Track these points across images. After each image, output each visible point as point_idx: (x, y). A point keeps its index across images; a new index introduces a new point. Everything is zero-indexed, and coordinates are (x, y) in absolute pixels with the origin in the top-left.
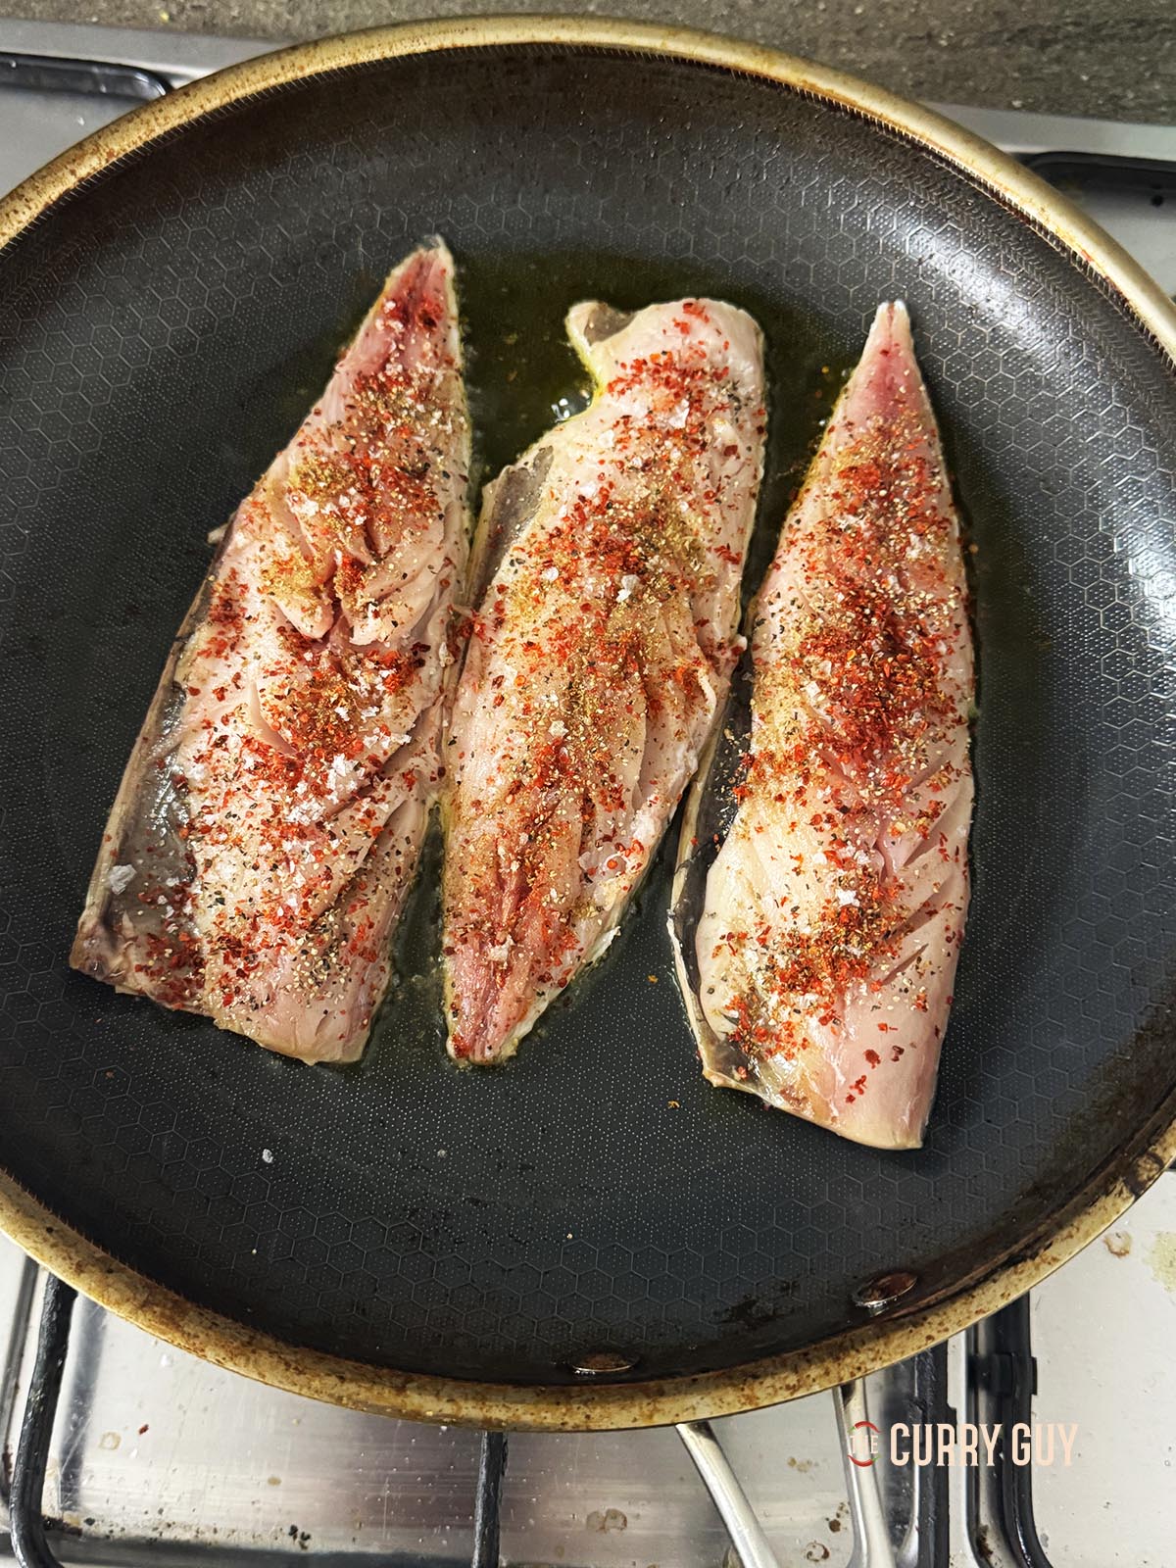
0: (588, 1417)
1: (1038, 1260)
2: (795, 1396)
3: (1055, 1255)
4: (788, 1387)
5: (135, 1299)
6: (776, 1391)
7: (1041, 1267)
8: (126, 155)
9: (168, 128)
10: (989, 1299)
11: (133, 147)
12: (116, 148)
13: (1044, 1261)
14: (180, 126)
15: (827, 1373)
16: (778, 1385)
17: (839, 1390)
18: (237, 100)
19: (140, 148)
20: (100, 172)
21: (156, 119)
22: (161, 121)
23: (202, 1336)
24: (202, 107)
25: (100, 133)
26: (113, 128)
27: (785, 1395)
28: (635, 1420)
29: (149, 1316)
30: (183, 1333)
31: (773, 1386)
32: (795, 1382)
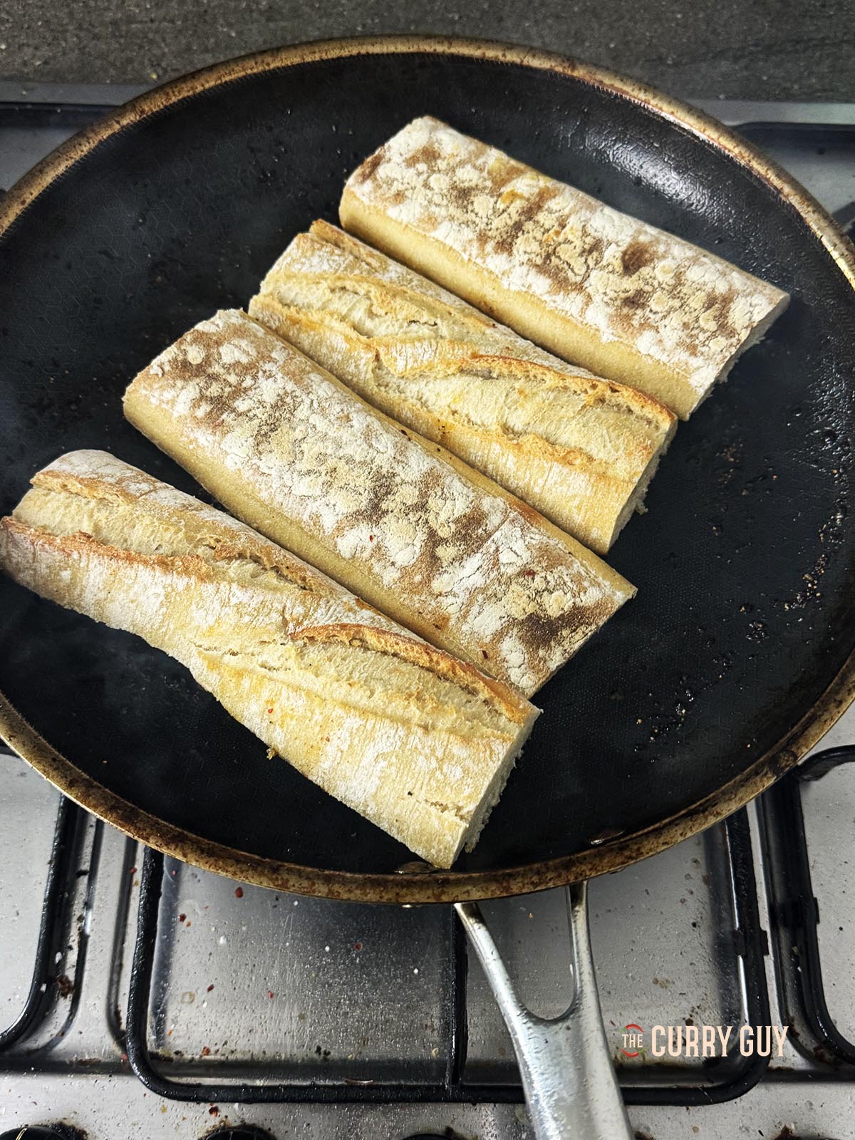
0: (397, 894)
1: (706, 813)
2: (537, 889)
3: (719, 811)
4: (532, 883)
5: (106, 804)
6: (524, 885)
7: (709, 818)
8: (153, 113)
9: (180, 97)
10: (672, 835)
11: (157, 109)
12: (147, 109)
13: (711, 814)
14: (188, 97)
15: (559, 876)
16: (526, 881)
17: (568, 888)
18: (226, 82)
19: (162, 110)
20: (135, 123)
21: (173, 92)
22: (177, 93)
23: (148, 830)
24: (203, 86)
25: (137, 99)
26: (146, 96)
27: (531, 888)
28: (428, 898)
29: (114, 815)
30: (136, 827)
31: (522, 882)
32: (537, 881)
